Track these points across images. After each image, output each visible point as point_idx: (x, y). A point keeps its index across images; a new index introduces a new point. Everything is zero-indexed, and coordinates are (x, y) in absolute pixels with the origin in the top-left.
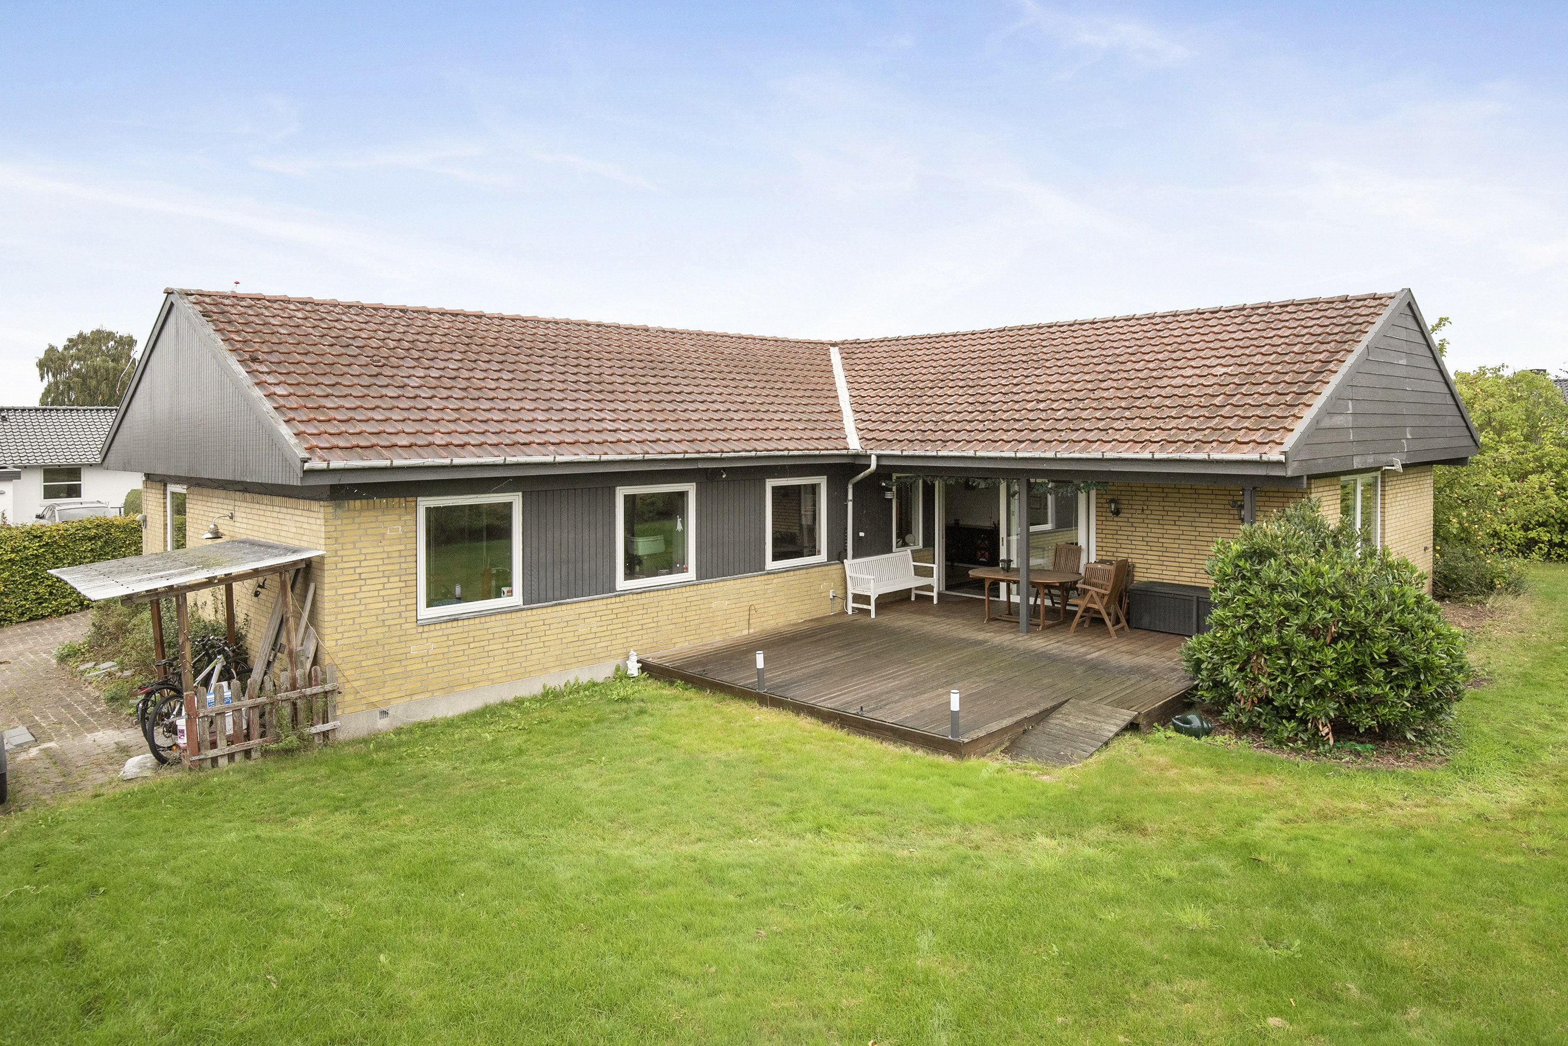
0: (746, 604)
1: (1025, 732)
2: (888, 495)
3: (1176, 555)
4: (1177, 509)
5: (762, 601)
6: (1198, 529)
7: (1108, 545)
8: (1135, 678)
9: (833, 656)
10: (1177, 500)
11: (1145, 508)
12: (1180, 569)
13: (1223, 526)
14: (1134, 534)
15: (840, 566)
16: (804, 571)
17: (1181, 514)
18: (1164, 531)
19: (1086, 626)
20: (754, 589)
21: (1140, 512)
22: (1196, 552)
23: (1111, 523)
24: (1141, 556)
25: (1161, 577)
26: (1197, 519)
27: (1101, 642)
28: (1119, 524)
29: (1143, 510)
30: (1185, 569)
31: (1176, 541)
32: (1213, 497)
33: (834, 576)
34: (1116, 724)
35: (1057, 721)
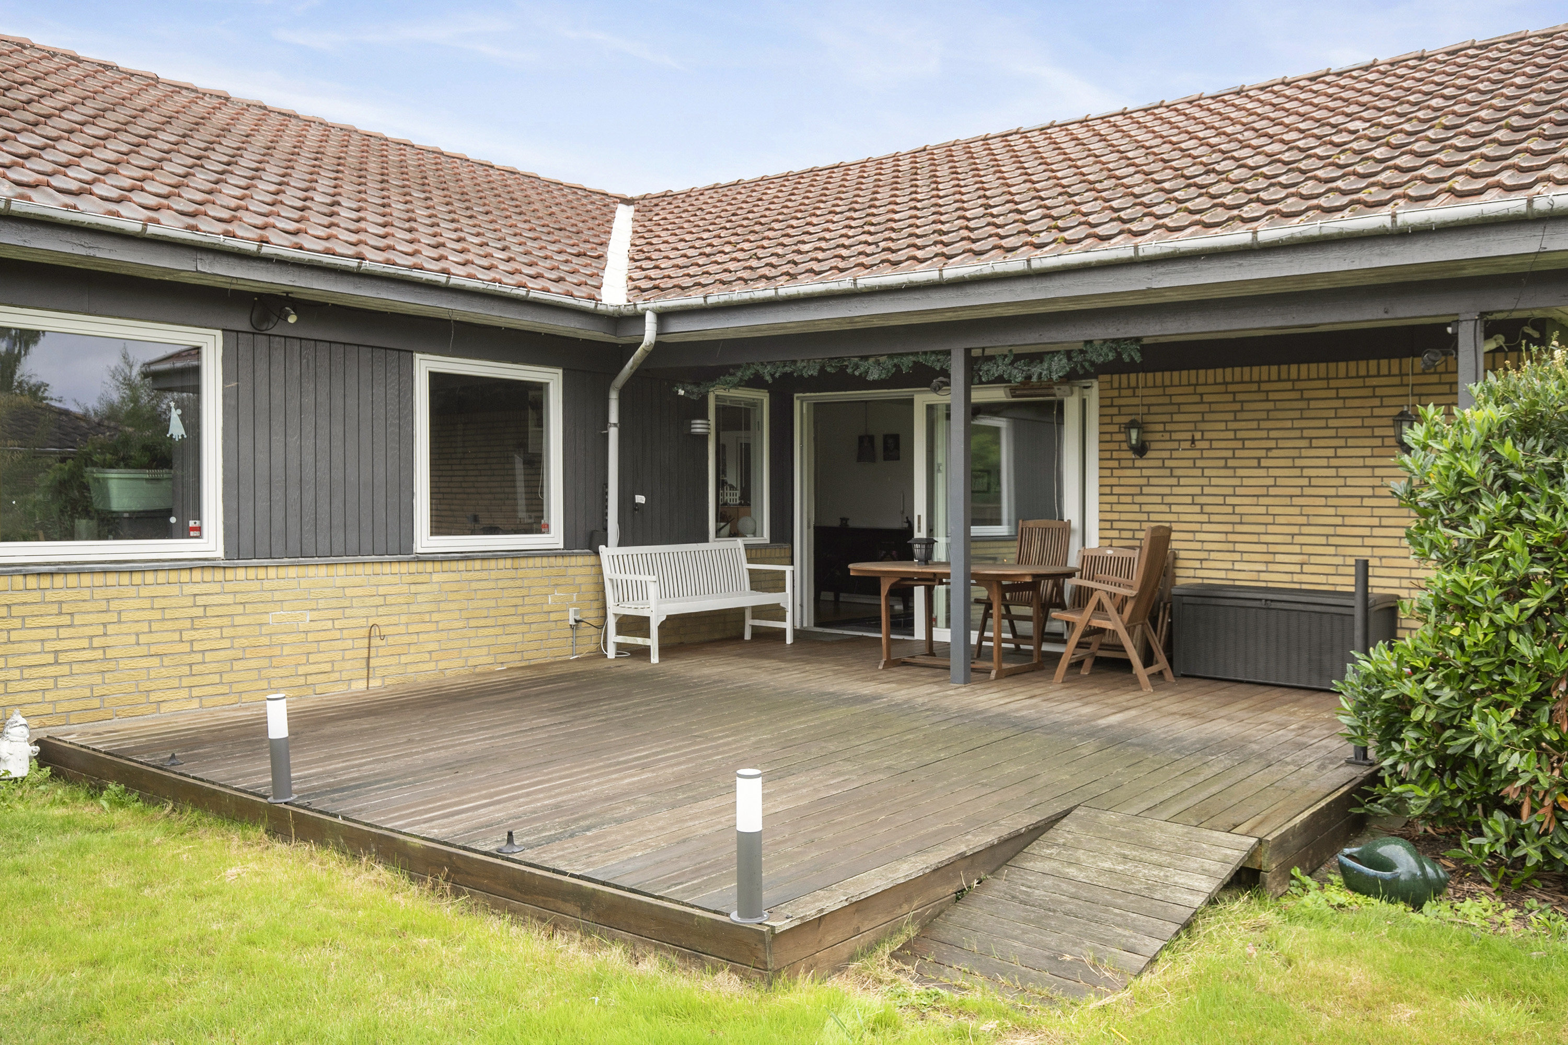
0: (363, 622)
1: (960, 895)
2: (698, 427)
3: (1262, 529)
4: (1264, 434)
5: (404, 619)
6: (1306, 472)
7: (1124, 517)
8: (1219, 763)
9: (525, 725)
10: (1264, 415)
11: (1198, 436)
12: (1269, 558)
13: (1360, 462)
14: (1176, 490)
15: (591, 560)
16: (509, 563)
17: (1272, 444)
18: (1236, 482)
19: (1084, 672)
20: (382, 590)
21: (1187, 445)
22: (1303, 520)
23: (1128, 472)
24: (1189, 536)
25: (1232, 575)
26: (1304, 453)
27: (1123, 698)
28: (1146, 472)
29: (1193, 441)
30: (1279, 558)
31: (1262, 501)
32: (1339, 403)
33: (579, 580)
34: (1204, 871)
35: (1047, 866)
